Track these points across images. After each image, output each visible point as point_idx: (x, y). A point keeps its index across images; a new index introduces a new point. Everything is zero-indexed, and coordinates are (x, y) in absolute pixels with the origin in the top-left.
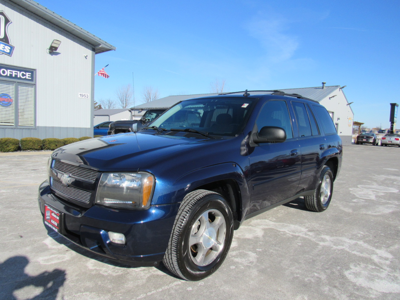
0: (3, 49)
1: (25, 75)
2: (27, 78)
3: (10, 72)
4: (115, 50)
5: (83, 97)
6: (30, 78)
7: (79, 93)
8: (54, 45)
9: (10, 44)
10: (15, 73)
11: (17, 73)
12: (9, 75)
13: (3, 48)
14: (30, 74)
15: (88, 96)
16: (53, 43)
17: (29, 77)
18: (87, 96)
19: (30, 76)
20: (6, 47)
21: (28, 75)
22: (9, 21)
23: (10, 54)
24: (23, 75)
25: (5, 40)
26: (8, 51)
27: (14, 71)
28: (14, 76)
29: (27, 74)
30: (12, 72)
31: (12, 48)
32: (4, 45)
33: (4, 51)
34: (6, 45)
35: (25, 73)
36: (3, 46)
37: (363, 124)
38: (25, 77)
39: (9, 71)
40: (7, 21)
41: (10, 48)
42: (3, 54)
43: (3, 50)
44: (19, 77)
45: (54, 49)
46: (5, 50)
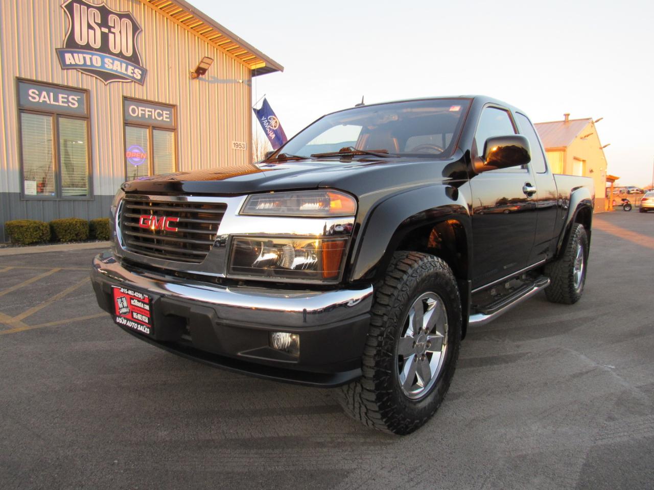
0: (132, 73)
1: (162, 115)
2: (165, 119)
3: (142, 110)
4: (282, 71)
5: (238, 148)
6: (169, 120)
7: (234, 142)
8: (203, 66)
9: (141, 65)
10: (148, 111)
11: (151, 112)
12: (140, 116)
13: (132, 71)
14: (168, 113)
15: (245, 146)
16: (202, 62)
17: (166, 118)
18: (242, 146)
19: (168, 116)
20: (136, 70)
21: (165, 116)
22: (138, 29)
23: (141, 82)
24: (160, 115)
25: (134, 59)
26: (139, 77)
27: (147, 109)
28: (147, 117)
29: (165, 112)
30: (144, 111)
31: (144, 72)
32: (133, 68)
33: (133, 77)
34: (136, 67)
35: (161, 113)
36: (132, 70)
37: (617, 178)
38: (161, 118)
39: (140, 108)
40: (136, 28)
41: (140, 72)
42: (132, 81)
43: (132, 75)
44: (153, 118)
45: (201, 71)
46: (135, 76)
